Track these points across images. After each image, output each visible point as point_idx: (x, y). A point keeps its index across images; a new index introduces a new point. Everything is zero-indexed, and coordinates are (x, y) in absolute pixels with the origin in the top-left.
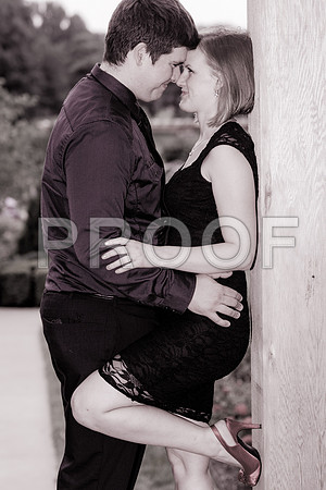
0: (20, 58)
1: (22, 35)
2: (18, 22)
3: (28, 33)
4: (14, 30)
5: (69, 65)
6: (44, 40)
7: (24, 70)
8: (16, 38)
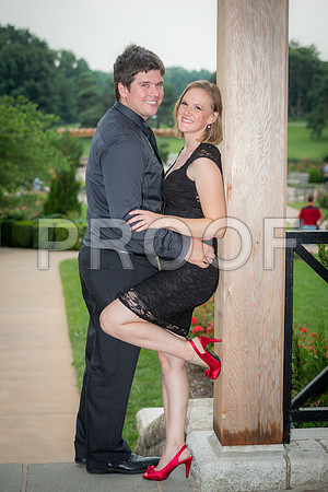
0: (46, 86)
1: (48, 72)
2: (45, 63)
3: (52, 71)
4: (42, 69)
5: (78, 92)
6: (61, 75)
7: (48, 94)
8: (43, 73)
